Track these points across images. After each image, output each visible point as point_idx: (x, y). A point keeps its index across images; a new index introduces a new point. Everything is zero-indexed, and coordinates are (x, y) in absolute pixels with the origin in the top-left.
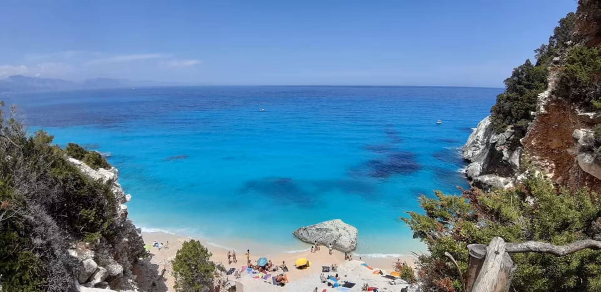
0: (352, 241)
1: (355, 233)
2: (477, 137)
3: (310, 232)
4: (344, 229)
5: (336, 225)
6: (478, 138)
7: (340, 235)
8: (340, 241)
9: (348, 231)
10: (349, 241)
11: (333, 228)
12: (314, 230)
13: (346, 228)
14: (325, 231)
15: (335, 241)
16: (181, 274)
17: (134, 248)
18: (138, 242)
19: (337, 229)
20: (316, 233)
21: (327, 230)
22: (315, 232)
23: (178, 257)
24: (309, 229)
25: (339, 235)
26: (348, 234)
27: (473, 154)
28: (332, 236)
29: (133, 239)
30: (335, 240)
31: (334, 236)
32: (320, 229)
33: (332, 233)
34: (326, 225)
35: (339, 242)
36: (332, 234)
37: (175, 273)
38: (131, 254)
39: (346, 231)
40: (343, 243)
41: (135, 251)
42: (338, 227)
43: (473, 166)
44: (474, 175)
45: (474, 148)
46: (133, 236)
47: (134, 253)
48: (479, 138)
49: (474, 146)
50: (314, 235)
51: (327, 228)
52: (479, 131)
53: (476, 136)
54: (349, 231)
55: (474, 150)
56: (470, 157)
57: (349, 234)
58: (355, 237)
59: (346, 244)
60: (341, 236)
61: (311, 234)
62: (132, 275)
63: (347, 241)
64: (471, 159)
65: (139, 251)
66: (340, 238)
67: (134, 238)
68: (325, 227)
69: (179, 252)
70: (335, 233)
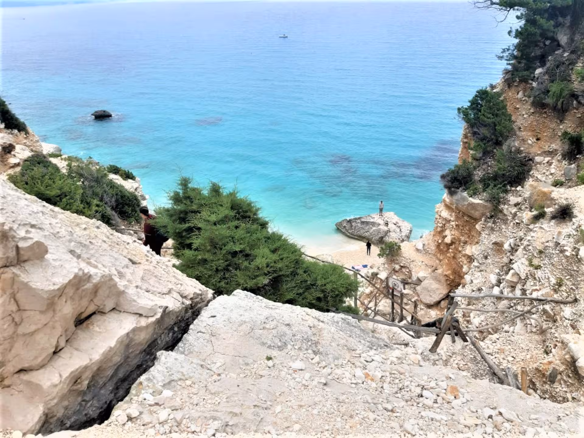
1: (408, 230)
3: (354, 225)
4: (395, 224)
7: (389, 231)
9: (399, 227)
11: (381, 222)
12: (359, 223)
13: (398, 223)
14: (371, 224)
20: (361, 226)
21: (373, 224)
22: (359, 225)
24: (353, 222)
26: (398, 230)
28: (379, 231)
30: (382, 236)
31: (381, 231)
32: (366, 222)
33: (379, 227)
34: (374, 218)
35: (386, 239)
36: (379, 229)
39: (397, 227)
40: (390, 240)
50: (358, 229)
51: (374, 221)
54: (401, 228)
57: (400, 231)
58: (408, 234)
61: (355, 227)
66: (388, 234)
68: (372, 220)
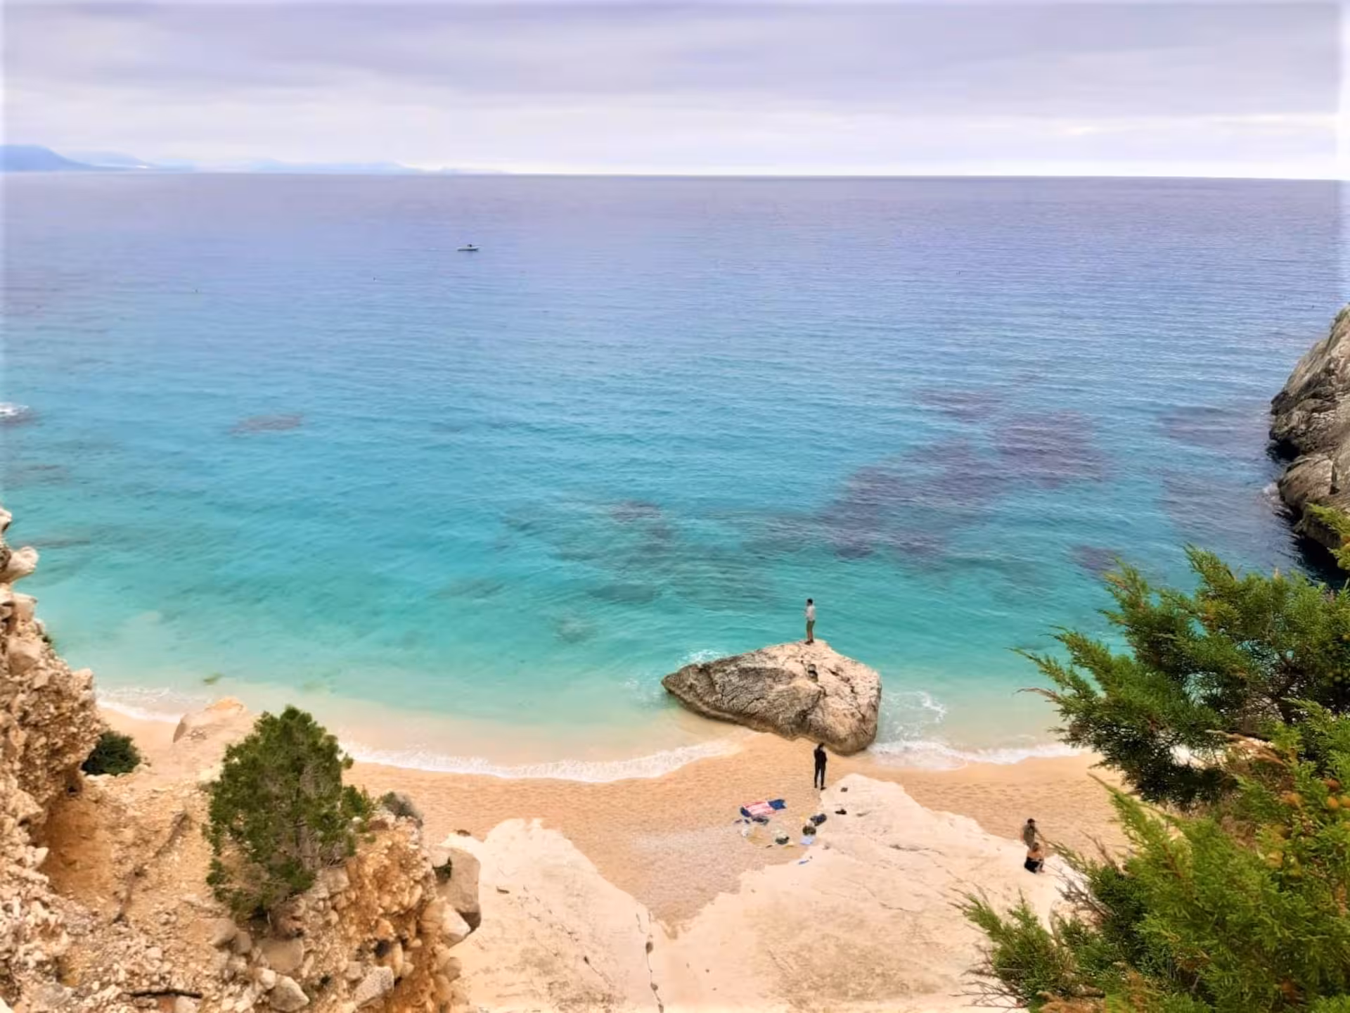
0: (864, 716)
1: (872, 688)
2: (1330, 362)
3: (719, 681)
4: (835, 674)
5: (807, 658)
6: (1332, 366)
7: (823, 694)
8: (820, 714)
9: (847, 680)
10: (853, 715)
11: (797, 669)
12: (732, 673)
13: (842, 671)
14: (769, 677)
15: (804, 711)
16: (237, 833)
17: (60, 743)
18: (77, 720)
19: (810, 672)
20: (741, 683)
21: (776, 674)
22: (735, 679)
23: (230, 773)
24: (716, 671)
25: (820, 692)
26: (848, 690)
27: (1308, 421)
28: (794, 695)
29: (52, 710)
30: (805, 708)
31: (801, 695)
32: (755, 669)
33: (792, 685)
34: (775, 657)
35: (817, 717)
36: (794, 688)
37: (216, 831)
38: (47, 764)
39: (843, 679)
40: (830, 720)
41: (64, 755)
42: (813, 665)
43: (1304, 467)
44: (1309, 497)
45: (1312, 403)
46: (52, 701)
47: (61, 762)
48: (1337, 366)
49: (1314, 396)
50: (733, 691)
51: (778, 666)
52: (1338, 339)
53: (1327, 358)
54: (853, 682)
55: (1314, 410)
56: (1299, 432)
57: (852, 691)
58: (873, 699)
59: (842, 724)
60: (825, 695)
61: (723, 687)
62: (22, 849)
63: (845, 715)
64: (1303, 439)
65: (80, 755)
66: (821, 702)
67: (57, 708)
68: (770, 665)
69: (231, 752)
70: (805, 685)
